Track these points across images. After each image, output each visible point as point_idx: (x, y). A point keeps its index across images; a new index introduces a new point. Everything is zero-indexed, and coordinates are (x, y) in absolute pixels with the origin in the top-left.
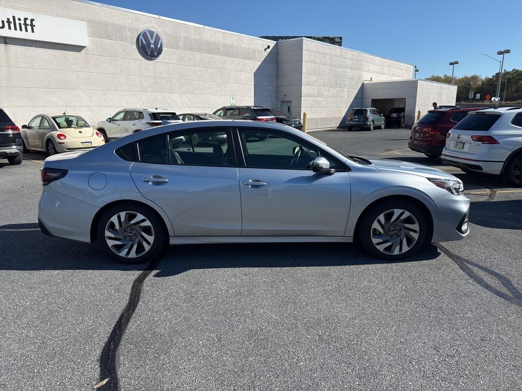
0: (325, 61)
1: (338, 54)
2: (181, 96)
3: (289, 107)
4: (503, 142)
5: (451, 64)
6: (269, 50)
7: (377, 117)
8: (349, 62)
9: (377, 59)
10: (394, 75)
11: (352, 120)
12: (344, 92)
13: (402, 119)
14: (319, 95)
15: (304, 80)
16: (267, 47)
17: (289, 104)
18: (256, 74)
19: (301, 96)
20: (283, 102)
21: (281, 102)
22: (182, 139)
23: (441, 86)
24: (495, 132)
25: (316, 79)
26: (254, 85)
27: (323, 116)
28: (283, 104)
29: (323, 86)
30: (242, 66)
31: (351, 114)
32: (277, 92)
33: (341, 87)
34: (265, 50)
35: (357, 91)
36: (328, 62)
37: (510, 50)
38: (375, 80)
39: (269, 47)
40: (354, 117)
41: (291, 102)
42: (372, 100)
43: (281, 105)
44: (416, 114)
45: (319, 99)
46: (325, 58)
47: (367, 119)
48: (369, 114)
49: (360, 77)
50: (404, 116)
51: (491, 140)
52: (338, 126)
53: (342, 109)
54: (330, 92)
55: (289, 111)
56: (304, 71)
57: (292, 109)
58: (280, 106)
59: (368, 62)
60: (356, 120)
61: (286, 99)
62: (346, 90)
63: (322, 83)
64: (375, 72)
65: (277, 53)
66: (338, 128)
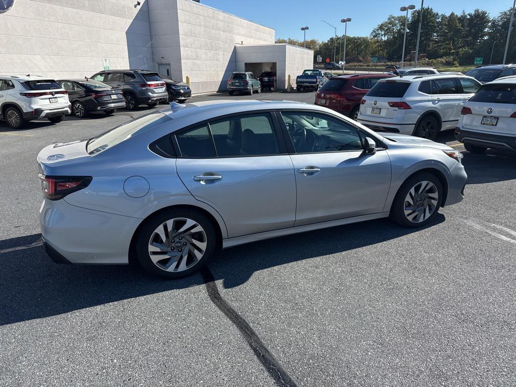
0: (200, 22)
1: (211, 15)
2: (44, 59)
3: (168, 70)
4: (415, 107)
5: (303, 29)
6: (139, 7)
7: (254, 81)
8: (221, 24)
9: (245, 22)
10: (260, 39)
11: (232, 84)
12: (219, 55)
13: (275, 83)
14: (197, 58)
15: (182, 42)
16: (137, 3)
17: (168, 67)
18: (128, 33)
19: (181, 59)
20: (160, 64)
21: (159, 65)
22: (67, 111)
23: (302, 51)
24: (408, 98)
25: (192, 41)
26: (128, 46)
27: (203, 79)
28: (160, 66)
29: (200, 48)
30: (111, 23)
31: (231, 78)
32: (153, 53)
33: (216, 50)
34: (135, 6)
35: (231, 54)
36: (203, 23)
37: (351, 19)
38: (246, 44)
39: (139, 4)
40: (234, 81)
41: (170, 64)
42: (245, 63)
43: (159, 68)
44: (287, 78)
45: (197, 62)
46: (200, 19)
47: (247, 83)
48: (248, 78)
49: (232, 40)
50: (276, 80)
51: (405, 106)
52: (217, 90)
53: (219, 72)
54: (207, 54)
55: (168, 75)
56: (181, 32)
57: (172, 72)
58: (157, 68)
59: (238, 25)
60: (237, 84)
61: (163, 61)
62: (221, 53)
63: (199, 45)
64: (244, 35)
65: (148, 11)
66: (217, 92)
